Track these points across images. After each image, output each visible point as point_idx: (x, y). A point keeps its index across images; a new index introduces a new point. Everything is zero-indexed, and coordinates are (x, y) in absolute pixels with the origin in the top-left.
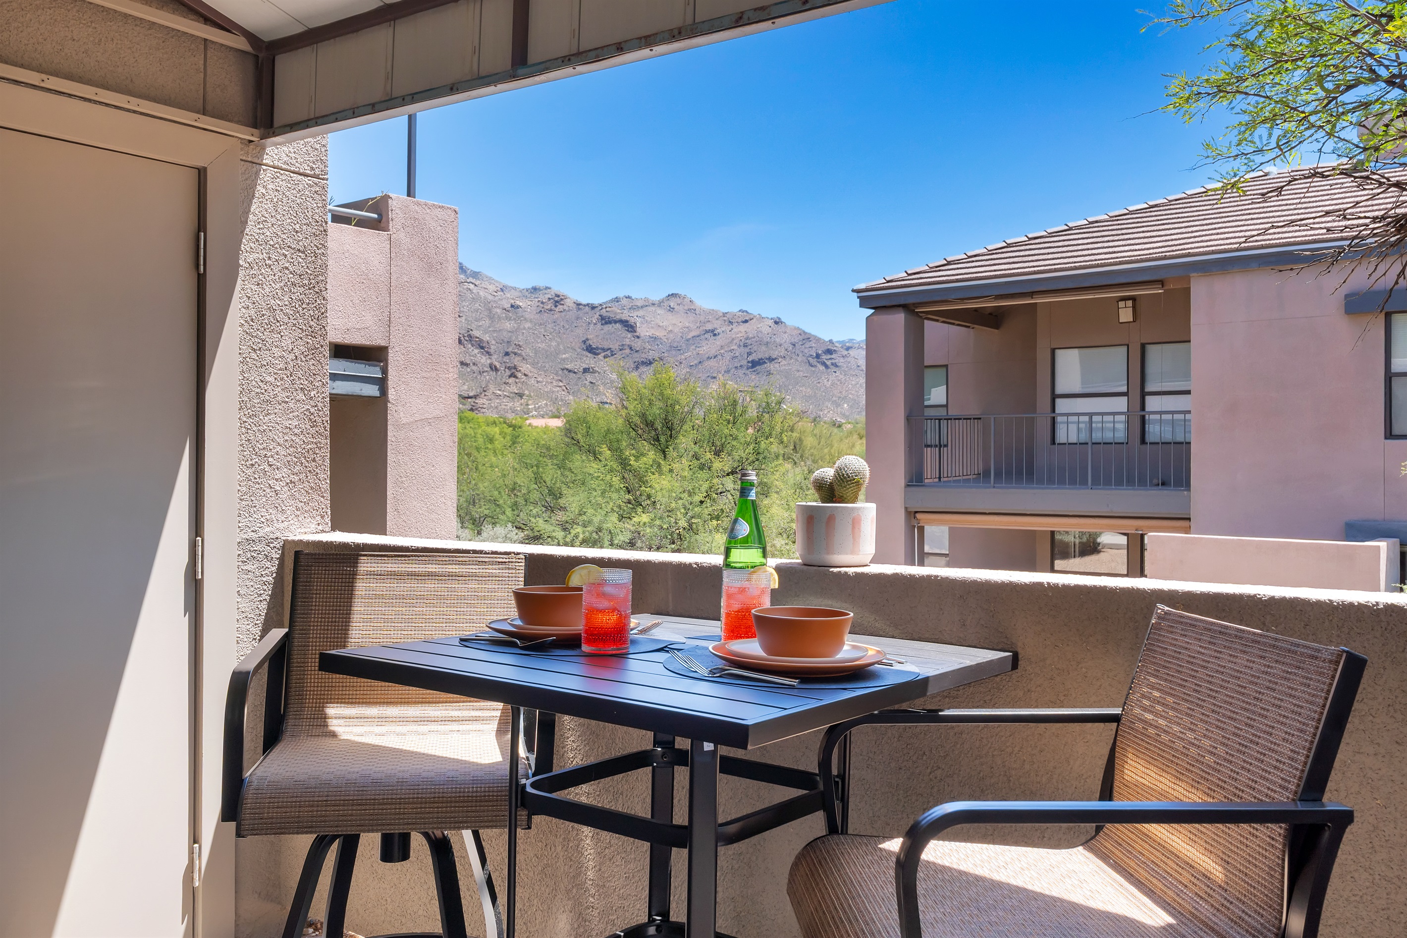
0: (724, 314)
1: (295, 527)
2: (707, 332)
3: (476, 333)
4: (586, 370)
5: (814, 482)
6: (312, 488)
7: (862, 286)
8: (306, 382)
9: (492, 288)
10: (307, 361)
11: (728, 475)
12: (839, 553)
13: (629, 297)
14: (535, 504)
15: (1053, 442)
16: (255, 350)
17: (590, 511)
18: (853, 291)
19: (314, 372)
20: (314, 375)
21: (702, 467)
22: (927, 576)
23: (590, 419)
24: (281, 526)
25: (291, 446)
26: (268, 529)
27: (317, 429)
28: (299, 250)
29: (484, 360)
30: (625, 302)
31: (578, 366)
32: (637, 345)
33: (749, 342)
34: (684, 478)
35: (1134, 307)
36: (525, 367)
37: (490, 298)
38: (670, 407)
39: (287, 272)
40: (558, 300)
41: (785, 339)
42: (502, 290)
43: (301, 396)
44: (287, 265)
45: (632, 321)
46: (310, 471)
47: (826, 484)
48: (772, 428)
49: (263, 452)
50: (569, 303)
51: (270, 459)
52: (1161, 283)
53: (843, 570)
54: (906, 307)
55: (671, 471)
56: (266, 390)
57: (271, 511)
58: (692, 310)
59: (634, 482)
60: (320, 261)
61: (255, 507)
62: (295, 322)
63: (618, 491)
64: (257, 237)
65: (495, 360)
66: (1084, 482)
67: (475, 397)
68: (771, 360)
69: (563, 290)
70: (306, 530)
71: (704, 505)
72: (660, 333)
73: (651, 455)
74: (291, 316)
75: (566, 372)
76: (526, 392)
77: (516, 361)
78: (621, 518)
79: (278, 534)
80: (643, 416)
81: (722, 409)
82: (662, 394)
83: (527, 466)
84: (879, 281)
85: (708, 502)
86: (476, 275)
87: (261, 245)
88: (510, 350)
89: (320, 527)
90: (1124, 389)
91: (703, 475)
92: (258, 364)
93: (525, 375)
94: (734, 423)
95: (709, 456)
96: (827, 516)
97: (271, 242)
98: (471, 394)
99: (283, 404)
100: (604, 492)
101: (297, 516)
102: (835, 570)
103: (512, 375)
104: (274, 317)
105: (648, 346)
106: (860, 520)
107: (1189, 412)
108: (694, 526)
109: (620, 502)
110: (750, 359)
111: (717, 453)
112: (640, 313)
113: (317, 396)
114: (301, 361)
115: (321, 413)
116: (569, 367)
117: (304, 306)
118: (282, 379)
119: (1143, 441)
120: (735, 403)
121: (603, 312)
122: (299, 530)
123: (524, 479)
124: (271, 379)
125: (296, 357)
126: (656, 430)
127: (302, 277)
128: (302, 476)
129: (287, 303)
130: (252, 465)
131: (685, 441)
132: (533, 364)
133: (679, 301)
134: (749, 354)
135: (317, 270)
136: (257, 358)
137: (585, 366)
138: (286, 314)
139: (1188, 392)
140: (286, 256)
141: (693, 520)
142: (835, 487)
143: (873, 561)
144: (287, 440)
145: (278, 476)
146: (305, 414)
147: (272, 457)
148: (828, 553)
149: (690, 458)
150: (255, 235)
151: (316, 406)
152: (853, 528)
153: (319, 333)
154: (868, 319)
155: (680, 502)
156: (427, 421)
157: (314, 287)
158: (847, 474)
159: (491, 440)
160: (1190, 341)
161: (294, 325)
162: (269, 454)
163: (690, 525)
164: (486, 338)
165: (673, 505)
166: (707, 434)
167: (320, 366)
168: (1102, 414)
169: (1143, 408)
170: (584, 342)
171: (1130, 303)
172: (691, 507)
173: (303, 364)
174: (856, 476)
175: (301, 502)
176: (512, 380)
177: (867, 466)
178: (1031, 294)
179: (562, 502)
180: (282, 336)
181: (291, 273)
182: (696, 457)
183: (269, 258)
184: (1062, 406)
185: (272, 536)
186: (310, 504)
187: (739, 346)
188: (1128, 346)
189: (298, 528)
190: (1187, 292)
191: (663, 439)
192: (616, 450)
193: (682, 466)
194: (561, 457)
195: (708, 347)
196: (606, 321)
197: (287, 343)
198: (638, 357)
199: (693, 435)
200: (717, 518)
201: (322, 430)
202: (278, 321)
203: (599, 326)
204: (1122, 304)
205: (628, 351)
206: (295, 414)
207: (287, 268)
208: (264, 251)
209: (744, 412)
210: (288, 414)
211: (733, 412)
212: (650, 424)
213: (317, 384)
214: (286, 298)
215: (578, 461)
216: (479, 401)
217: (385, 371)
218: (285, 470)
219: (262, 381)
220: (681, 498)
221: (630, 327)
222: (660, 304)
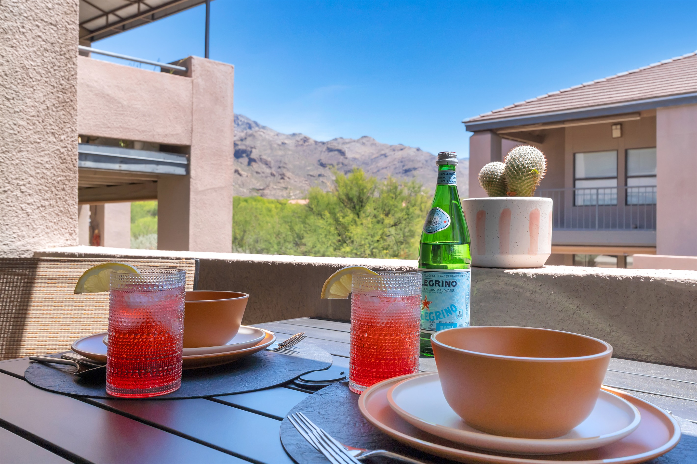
0: (391, 146)
1: (45, 242)
2: (382, 155)
3: (264, 157)
4: (320, 175)
5: (482, 177)
6: (61, 211)
7: (467, 120)
8: (57, 128)
9: (272, 134)
10: (57, 111)
11: (392, 226)
12: (515, 253)
13: (342, 138)
14: (290, 242)
15: (574, 204)
16: (8, 99)
17: (319, 246)
18: (463, 122)
19: (64, 120)
20: (65, 122)
21: (378, 222)
22: (634, 278)
23: (319, 197)
24: (32, 240)
25: (43, 178)
26: (19, 243)
27: (67, 165)
28: (51, 24)
29: (268, 171)
30: (340, 140)
31: (316, 173)
32: (346, 162)
33: (403, 160)
34: (369, 228)
35: (621, 129)
36: (288, 174)
37: (271, 139)
38: (361, 191)
39: (39, 39)
40: (306, 140)
41: (422, 158)
42: (277, 135)
43: (52, 139)
44: (40, 34)
45: (343, 150)
46: (60, 198)
47: (496, 178)
48: (416, 201)
49: (15, 182)
50: (311, 141)
51: (22, 187)
52: (638, 113)
53: (521, 271)
54: (491, 131)
55: (362, 224)
56: (19, 132)
57: (23, 229)
58: (374, 144)
59: (342, 230)
60: (70, 34)
61: (7, 225)
62: (47, 80)
63: (333, 235)
64: (11, 9)
65: (274, 171)
66: (593, 227)
67: (263, 189)
68: (415, 169)
69: (308, 135)
70: (55, 244)
71: (379, 242)
72: (357, 156)
73: (351, 216)
74: (43, 75)
75: (309, 176)
76: (289, 187)
77: (284, 171)
78: (335, 249)
79: (29, 247)
80: (347, 195)
81: (389, 191)
82: (357, 183)
83: (286, 222)
84: (477, 117)
85: (382, 241)
86: (264, 128)
87: (15, 15)
88: (281, 165)
89: (69, 242)
90: (615, 174)
91: (379, 226)
92: (12, 111)
93: (289, 178)
94: (396, 199)
95: (382, 216)
96: (501, 210)
97: (25, 15)
98: (261, 188)
99: (35, 144)
100: (326, 235)
101: (47, 233)
102: (512, 271)
103: (282, 178)
104: (27, 74)
105: (351, 163)
106: (538, 215)
107: (655, 186)
108: (374, 253)
109: (334, 241)
110: (404, 168)
111: (387, 215)
112: (348, 146)
113: (66, 139)
114: (53, 111)
115: (70, 153)
116: (311, 173)
117: (55, 68)
118: (34, 124)
119: (626, 204)
120: (396, 188)
121: (329, 146)
122: (49, 244)
123: (284, 229)
124: (24, 123)
125: (48, 107)
126: (354, 202)
127: (54, 45)
128: (53, 202)
129: (39, 64)
130: (5, 191)
131: (369, 208)
132: (293, 172)
133: (367, 139)
134: (403, 166)
135: (68, 41)
136: (10, 106)
137: (319, 173)
138: (39, 73)
139: (654, 176)
140: (38, 27)
141: (374, 250)
142: (507, 180)
143: (549, 262)
144: (38, 173)
145: (30, 200)
146: (55, 153)
147: (24, 185)
148: (502, 253)
149: (372, 217)
150: (9, 7)
151: (66, 147)
152: (531, 224)
153: (70, 90)
154: (471, 138)
155: (367, 241)
156: (215, 190)
157: (65, 54)
158: (523, 165)
159: (270, 210)
160: (655, 147)
161: (46, 82)
162: (21, 183)
163: (372, 253)
164: (269, 159)
165: (363, 242)
166: (381, 204)
167: (69, 117)
168: (604, 188)
169: (626, 184)
170: (319, 161)
171: (619, 127)
172: (372, 243)
173: (54, 113)
174: (533, 166)
175: (51, 222)
176: (282, 181)
177: (543, 157)
178: (563, 122)
179: (303, 241)
180: (34, 90)
181: (44, 41)
182: (375, 216)
183: (23, 27)
184: (579, 184)
185: (23, 248)
186: (60, 224)
187: (398, 162)
188: (617, 151)
189: (47, 243)
190: (653, 119)
191: (357, 207)
192: (333, 214)
193: (368, 221)
194: (303, 217)
195: (382, 163)
196: (330, 150)
197: (39, 95)
198: (346, 168)
199: (373, 205)
200: (387, 249)
201: (71, 166)
202: (31, 78)
203: (327, 153)
204: (614, 127)
205: (341, 165)
206: (46, 152)
207: (39, 37)
208: (18, 21)
209: (401, 193)
210: (39, 152)
211: (395, 193)
212: (350, 199)
213: (67, 130)
214: (39, 61)
215: (312, 219)
216: (266, 192)
217: (189, 160)
218: (37, 196)
219: (15, 125)
220: (367, 239)
221: (342, 153)
222: (358, 141)
